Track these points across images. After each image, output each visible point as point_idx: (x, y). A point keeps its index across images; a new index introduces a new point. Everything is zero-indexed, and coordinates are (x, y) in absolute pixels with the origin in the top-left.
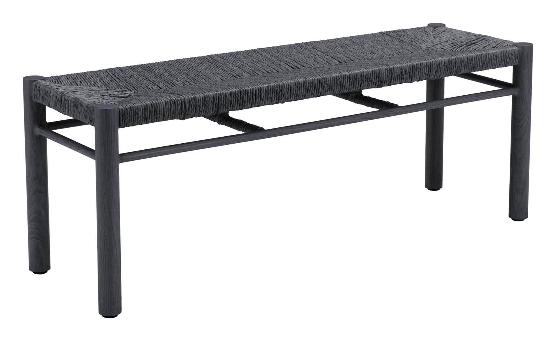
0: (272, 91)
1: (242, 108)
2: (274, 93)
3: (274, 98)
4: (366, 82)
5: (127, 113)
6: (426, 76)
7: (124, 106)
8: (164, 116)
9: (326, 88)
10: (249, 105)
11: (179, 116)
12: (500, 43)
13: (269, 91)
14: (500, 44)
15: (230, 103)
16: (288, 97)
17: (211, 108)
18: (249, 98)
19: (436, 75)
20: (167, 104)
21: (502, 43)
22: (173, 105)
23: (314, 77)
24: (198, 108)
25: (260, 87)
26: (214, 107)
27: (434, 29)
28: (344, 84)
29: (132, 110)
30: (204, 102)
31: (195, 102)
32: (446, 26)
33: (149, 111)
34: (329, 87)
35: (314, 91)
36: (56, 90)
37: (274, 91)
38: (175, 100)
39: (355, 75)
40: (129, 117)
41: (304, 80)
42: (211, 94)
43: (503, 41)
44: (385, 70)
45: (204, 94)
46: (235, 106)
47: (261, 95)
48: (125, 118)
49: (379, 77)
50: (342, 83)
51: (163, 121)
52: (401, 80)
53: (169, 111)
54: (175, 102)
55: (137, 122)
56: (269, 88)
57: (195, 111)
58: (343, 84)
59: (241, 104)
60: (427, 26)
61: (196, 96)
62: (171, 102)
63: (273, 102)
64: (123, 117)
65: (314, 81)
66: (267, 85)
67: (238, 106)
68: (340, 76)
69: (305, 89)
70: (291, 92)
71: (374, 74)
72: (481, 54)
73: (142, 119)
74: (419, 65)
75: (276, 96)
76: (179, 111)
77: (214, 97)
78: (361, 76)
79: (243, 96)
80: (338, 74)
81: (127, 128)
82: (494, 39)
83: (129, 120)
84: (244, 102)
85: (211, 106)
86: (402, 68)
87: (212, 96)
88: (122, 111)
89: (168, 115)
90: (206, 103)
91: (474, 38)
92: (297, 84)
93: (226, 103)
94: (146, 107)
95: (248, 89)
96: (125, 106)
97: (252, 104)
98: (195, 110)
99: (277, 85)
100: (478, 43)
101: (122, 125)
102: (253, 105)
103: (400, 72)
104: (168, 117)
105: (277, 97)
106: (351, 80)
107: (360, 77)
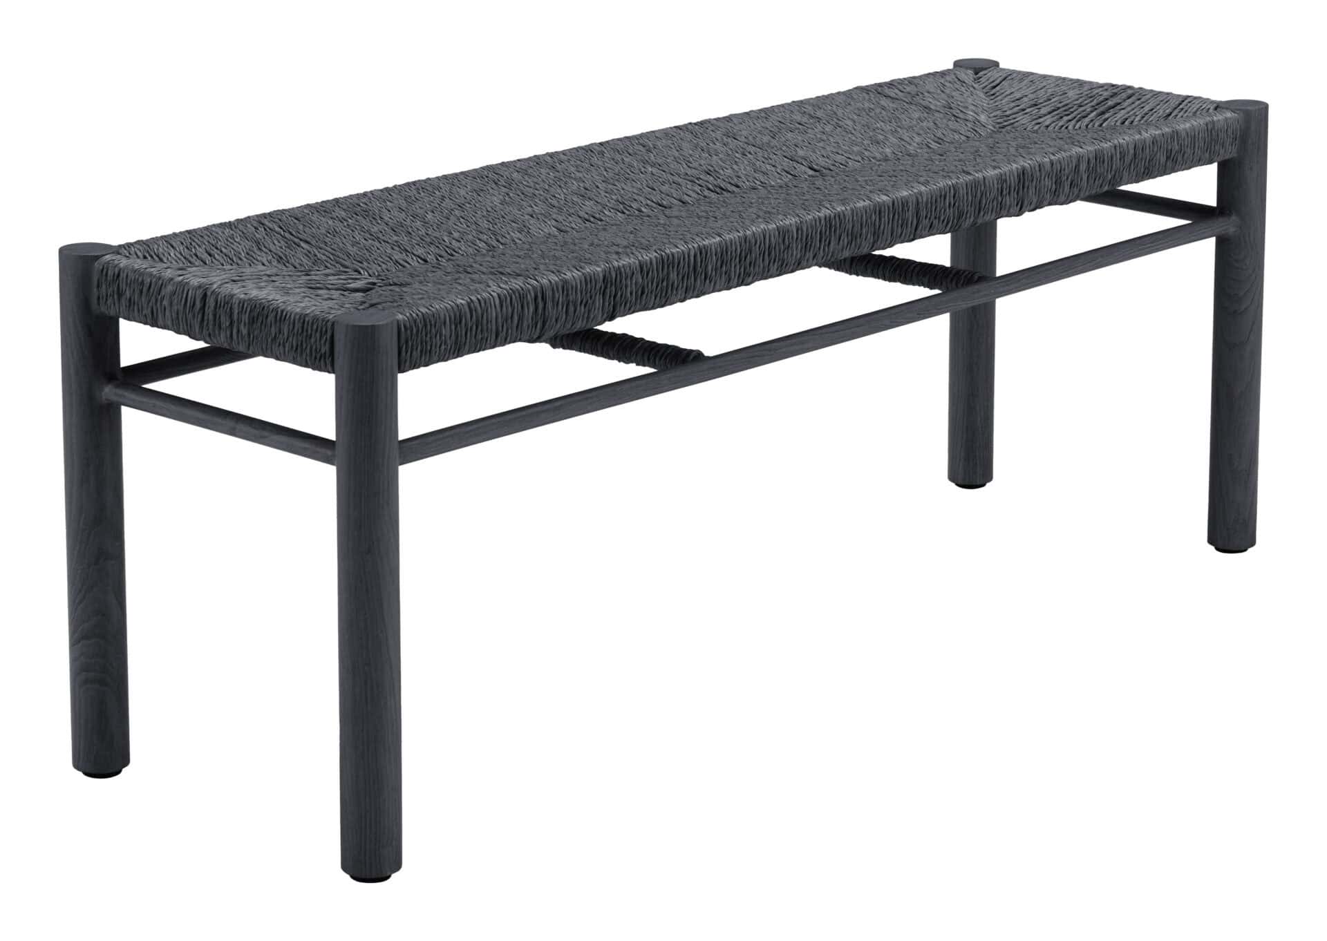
0: (729, 253)
1: (666, 301)
2: (735, 259)
3: (735, 272)
4: (928, 220)
5: (418, 331)
6: (1050, 196)
7: (408, 314)
8: (497, 337)
9: (843, 241)
10: (681, 295)
11: (529, 332)
12: (1180, 104)
13: (724, 254)
14: (1181, 107)
15: (640, 292)
16: (764, 267)
17: (599, 309)
18: (680, 277)
19: (1071, 194)
20: (504, 304)
21: (1185, 103)
22: (518, 305)
23: (818, 213)
24: (571, 309)
25: (704, 245)
26: (607, 304)
27: (976, 74)
28: (882, 227)
29: (428, 323)
30: (584, 293)
31: (565, 292)
32: (1001, 66)
33: (465, 325)
34: (850, 238)
35: (819, 249)
36: (182, 281)
37: (734, 253)
38: (521, 292)
39: (905, 203)
40: (421, 343)
41: (796, 222)
42: (599, 269)
43: (1186, 99)
44: (967, 185)
45: (583, 271)
46: (651, 298)
47: (706, 266)
48: (412, 345)
49: (954, 204)
50: (877, 224)
51: (493, 347)
52: (1001, 209)
53: (509, 321)
54: (522, 296)
55: (437, 354)
56: (724, 249)
57: (566, 318)
58: (879, 226)
59: (664, 292)
60: (951, 67)
61: (565, 276)
62: (513, 296)
63: (731, 283)
64: (407, 342)
65: (818, 223)
66: (718, 239)
67: (658, 298)
68: (872, 207)
69: (800, 246)
70: (769, 255)
71: (945, 199)
72: (1163, 135)
73: (449, 347)
74: (1037, 169)
75: (738, 267)
76: (530, 321)
77: (604, 277)
78: (918, 204)
79: (668, 274)
80: (867, 203)
81: (415, 370)
82: (1156, 94)
83: (421, 351)
84: (670, 288)
85: (599, 301)
86: (1002, 179)
87: (601, 275)
88: (405, 326)
89: (506, 334)
90: (588, 295)
91: (1106, 94)
92: (783, 232)
93: (631, 294)
94: (458, 314)
95: (678, 252)
96: (411, 314)
97: (686, 293)
98: (564, 317)
99: (739, 237)
100: (1122, 107)
101: (406, 364)
102: (689, 294)
103: (998, 189)
104: (506, 339)
105: (740, 269)
106: (896, 216)
107: (914, 206)
